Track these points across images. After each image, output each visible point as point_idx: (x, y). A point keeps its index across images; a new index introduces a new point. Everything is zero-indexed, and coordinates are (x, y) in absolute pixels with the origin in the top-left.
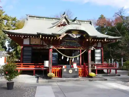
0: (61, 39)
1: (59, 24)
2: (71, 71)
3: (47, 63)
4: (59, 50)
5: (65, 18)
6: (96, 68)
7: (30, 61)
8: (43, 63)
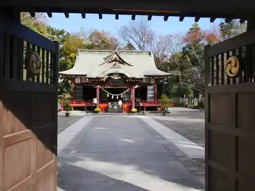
0: (104, 80)
1: (110, 60)
2: (115, 107)
3: (95, 101)
4: (105, 89)
5: (116, 53)
6: (141, 105)
7: (82, 99)
8: (92, 100)
